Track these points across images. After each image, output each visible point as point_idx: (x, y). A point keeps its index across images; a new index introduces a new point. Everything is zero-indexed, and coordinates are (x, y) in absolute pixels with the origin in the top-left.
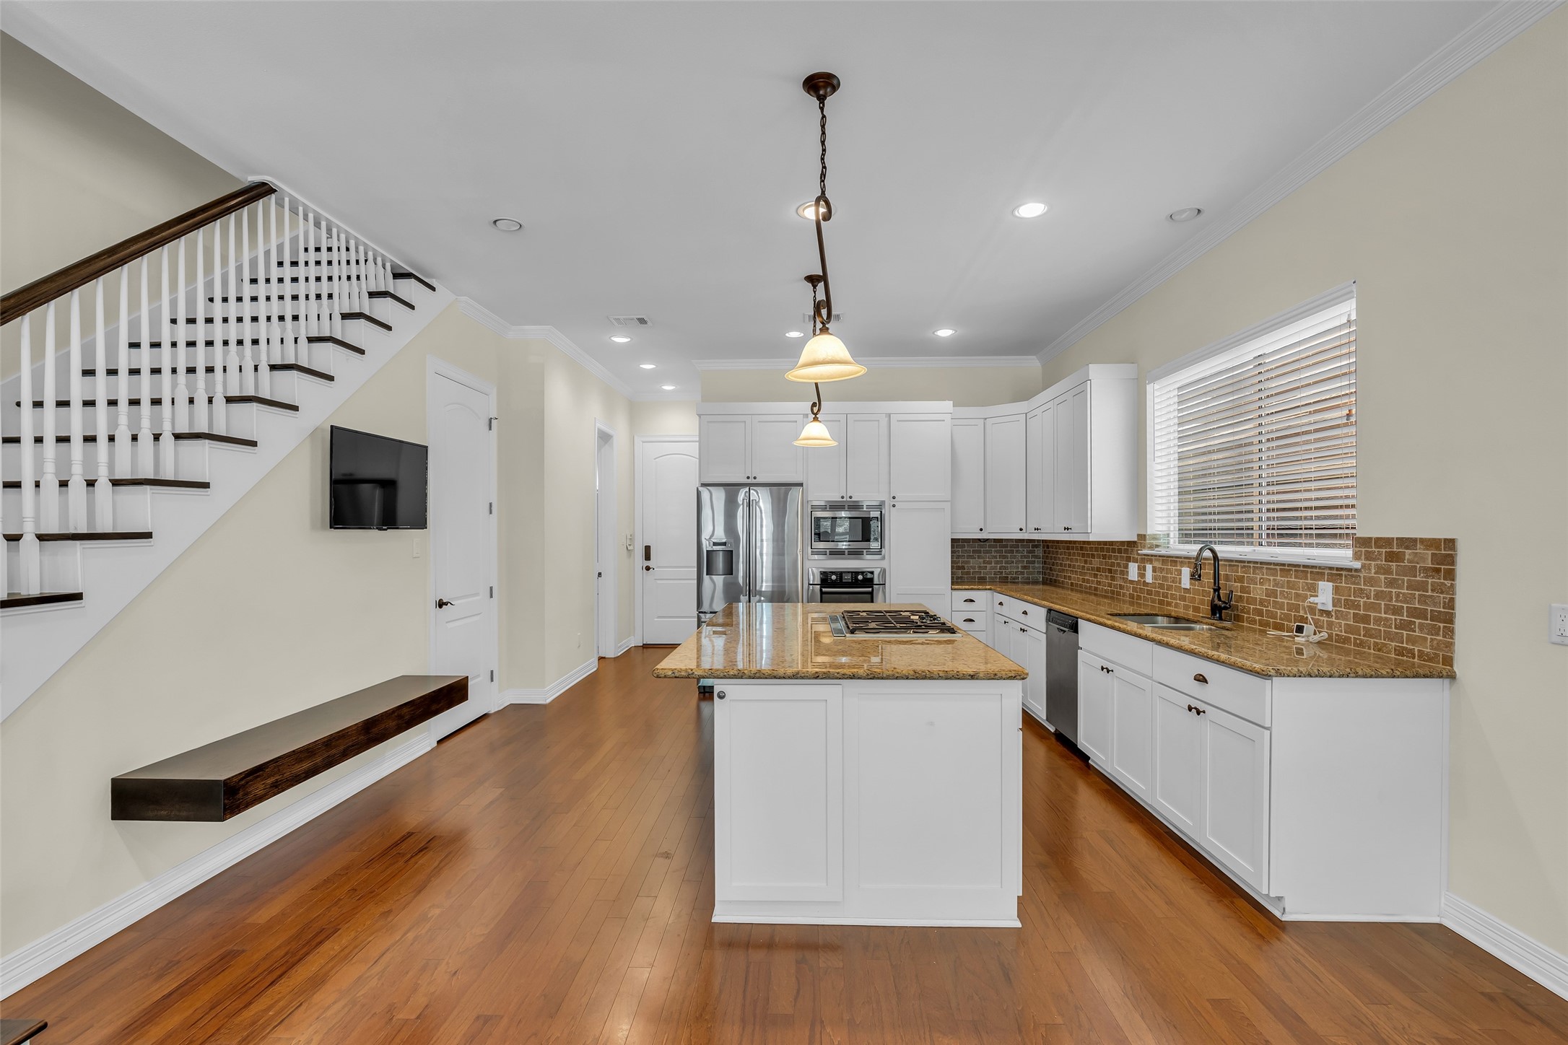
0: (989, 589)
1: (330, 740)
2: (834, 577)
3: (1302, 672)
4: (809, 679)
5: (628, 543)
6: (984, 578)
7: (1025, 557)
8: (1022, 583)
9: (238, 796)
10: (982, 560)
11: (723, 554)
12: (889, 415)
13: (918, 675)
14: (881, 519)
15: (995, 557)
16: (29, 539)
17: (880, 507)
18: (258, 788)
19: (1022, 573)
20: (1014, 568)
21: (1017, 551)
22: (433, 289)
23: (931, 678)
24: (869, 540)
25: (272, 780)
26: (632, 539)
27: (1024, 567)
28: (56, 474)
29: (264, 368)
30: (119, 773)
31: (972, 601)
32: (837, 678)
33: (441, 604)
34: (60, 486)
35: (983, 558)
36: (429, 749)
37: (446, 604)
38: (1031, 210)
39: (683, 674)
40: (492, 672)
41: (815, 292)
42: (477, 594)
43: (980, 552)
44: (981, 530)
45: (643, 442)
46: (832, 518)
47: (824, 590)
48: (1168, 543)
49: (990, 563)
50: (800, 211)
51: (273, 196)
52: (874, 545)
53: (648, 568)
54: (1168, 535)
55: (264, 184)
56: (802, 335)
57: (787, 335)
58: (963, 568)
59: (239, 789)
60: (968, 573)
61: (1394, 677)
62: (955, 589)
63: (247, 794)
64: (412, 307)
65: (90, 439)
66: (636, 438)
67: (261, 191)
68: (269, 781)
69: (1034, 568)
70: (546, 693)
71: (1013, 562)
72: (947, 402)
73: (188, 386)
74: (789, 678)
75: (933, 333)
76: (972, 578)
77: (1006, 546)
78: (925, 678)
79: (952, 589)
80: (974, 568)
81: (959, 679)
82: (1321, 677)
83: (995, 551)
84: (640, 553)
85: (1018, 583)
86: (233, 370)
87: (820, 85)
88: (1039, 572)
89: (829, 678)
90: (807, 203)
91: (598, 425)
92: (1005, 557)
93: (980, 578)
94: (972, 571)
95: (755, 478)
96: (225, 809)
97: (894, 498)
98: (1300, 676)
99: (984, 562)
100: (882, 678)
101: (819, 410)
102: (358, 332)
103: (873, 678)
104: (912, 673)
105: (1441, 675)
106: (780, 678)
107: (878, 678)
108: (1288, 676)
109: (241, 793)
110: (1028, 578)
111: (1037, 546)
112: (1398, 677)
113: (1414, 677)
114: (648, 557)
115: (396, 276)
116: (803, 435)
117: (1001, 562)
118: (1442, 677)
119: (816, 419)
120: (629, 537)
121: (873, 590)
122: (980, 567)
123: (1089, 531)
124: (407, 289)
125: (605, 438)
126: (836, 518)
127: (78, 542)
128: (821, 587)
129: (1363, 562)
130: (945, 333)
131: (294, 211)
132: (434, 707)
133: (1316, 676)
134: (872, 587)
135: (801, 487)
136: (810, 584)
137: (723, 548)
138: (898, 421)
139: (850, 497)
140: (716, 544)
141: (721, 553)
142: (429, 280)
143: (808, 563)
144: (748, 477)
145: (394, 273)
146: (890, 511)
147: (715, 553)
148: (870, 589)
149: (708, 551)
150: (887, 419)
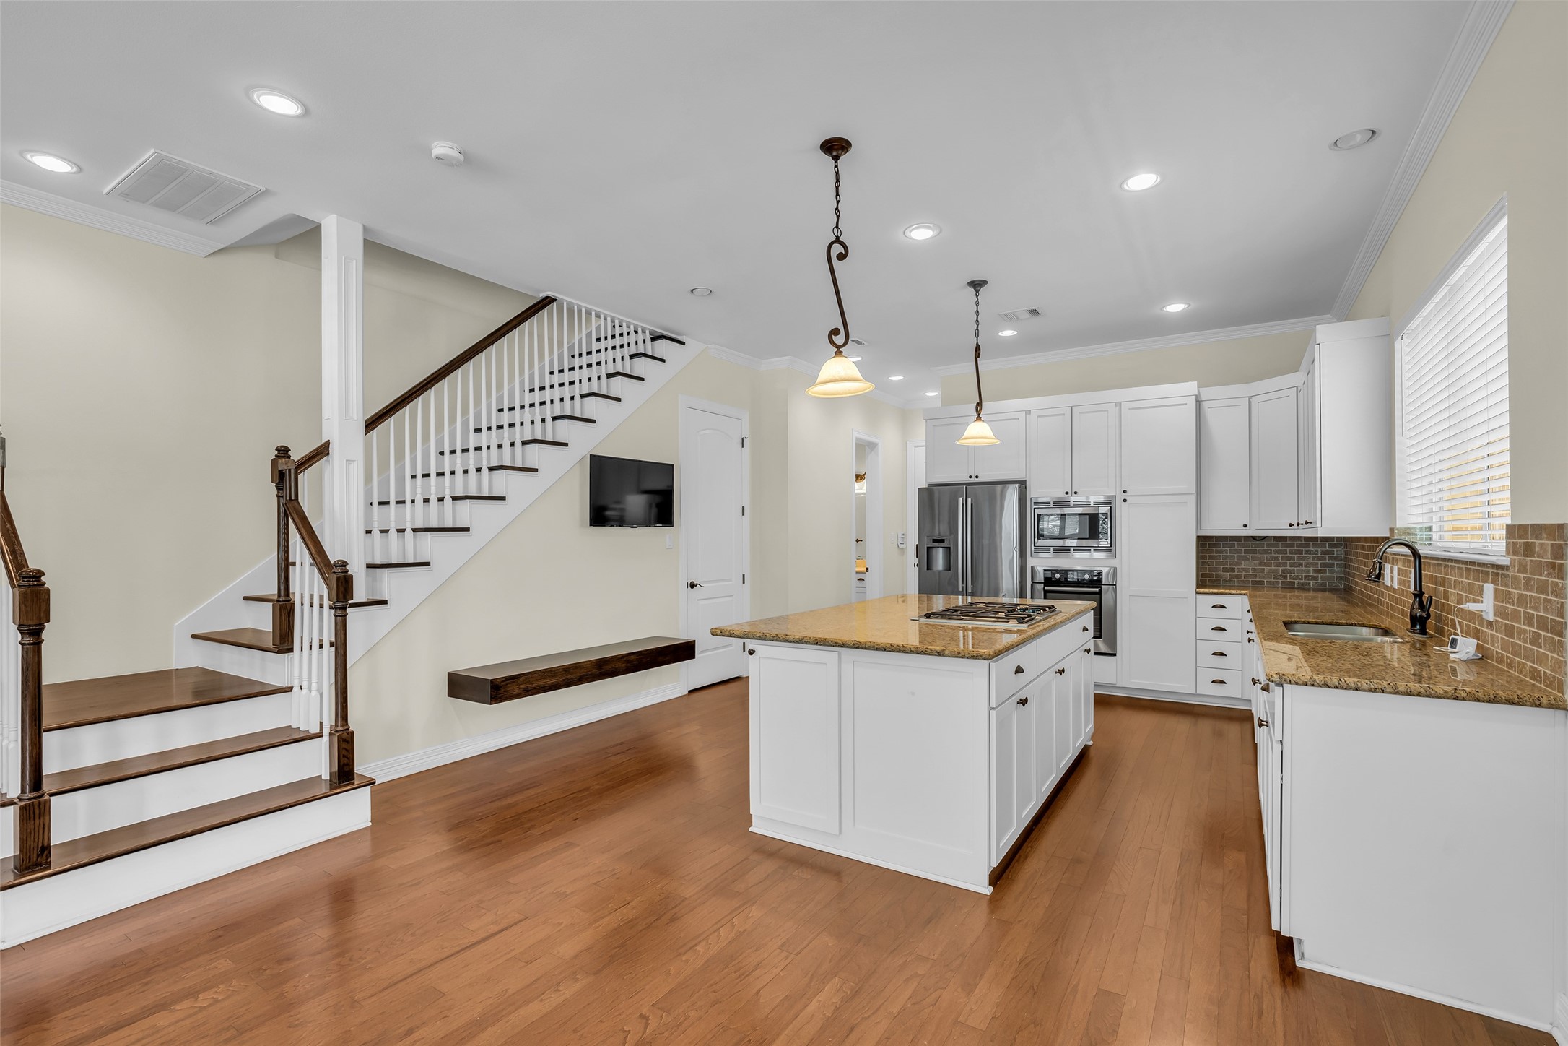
0: (1244, 594)
1: (569, 668)
2: (1058, 576)
3: (1315, 681)
4: (812, 644)
5: (900, 541)
6: (1261, 583)
7: (1319, 559)
8: (1315, 590)
9: (500, 692)
10: (1258, 562)
11: (943, 553)
12: (1119, 404)
13: (893, 648)
14: (1110, 515)
15: (1277, 558)
16: (409, 531)
17: (1108, 502)
18: (514, 689)
19: (1315, 578)
20: (1304, 570)
21: (1307, 551)
22: (683, 343)
23: (904, 652)
24: (1098, 538)
25: (525, 686)
26: (904, 538)
27: (1318, 571)
28: (422, 494)
29: (549, 420)
30: (453, 669)
31: (1223, 607)
32: (831, 646)
33: (693, 585)
34: (424, 502)
35: (1259, 559)
36: (680, 695)
37: (697, 585)
38: (1142, 181)
39: (727, 633)
41: (977, 296)
42: (730, 580)
43: (1255, 552)
44: (1245, 526)
45: (915, 446)
46: (1062, 515)
47: (1046, 588)
48: (1430, 539)
49: (1269, 565)
50: (907, 233)
51: (555, 303)
52: (1104, 543)
54: (1430, 529)
55: (547, 297)
56: (1016, 333)
57: (1000, 334)
58: (1233, 570)
59: (501, 687)
60: (1238, 576)
61: (1456, 698)
62: (1200, 593)
63: (506, 691)
64: (664, 361)
65: (440, 474)
66: (907, 443)
67: (547, 301)
68: (523, 686)
69: (1332, 572)
71: (1301, 565)
72: (1190, 383)
73: (497, 437)
74: (797, 642)
75: (1162, 309)
76: (1244, 582)
77: (1292, 545)
78: (899, 651)
79: (1197, 593)
80: (1246, 570)
81: (927, 654)
82: (1342, 688)
83: (1276, 551)
84: (912, 551)
85: (1308, 590)
86: (527, 423)
87: (835, 147)
88: (1339, 578)
89: (826, 645)
90: (911, 226)
91: (856, 435)
92: (1289, 558)
93: (1255, 583)
94: (1243, 573)
95: (977, 477)
96: (491, 698)
97: (1125, 492)
98: (1313, 685)
99: (1260, 564)
100: (866, 649)
101: (982, 410)
102: (617, 386)
103: (858, 648)
104: (888, 646)
105: (1537, 702)
106: (791, 642)
107: (862, 648)
108: (1297, 684)
109: (502, 690)
110: (1324, 584)
111: (1336, 546)
112: (1464, 699)
113: (1489, 701)
115: (654, 337)
116: (966, 435)
117: (1285, 564)
118: (1539, 706)
119: (979, 418)
120: (900, 536)
121: (1101, 591)
122: (1254, 570)
123: (1319, 525)
124: (662, 348)
126: (1065, 515)
127: (429, 533)
128: (1045, 586)
129: (1512, 557)
130: (1175, 308)
131: (570, 311)
132: (660, 659)
133: (1336, 687)
134: (1101, 587)
135: (1022, 484)
136: (1033, 582)
137: (942, 545)
138: (1130, 409)
139: (1075, 493)
140: (935, 541)
141: (941, 549)
142: (680, 338)
143: (1031, 561)
144: (970, 477)
145: (653, 339)
146: (1121, 506)
147: (934, 549)
148: (1098, 589)
149: (928, 548)
150: (1117, 408)
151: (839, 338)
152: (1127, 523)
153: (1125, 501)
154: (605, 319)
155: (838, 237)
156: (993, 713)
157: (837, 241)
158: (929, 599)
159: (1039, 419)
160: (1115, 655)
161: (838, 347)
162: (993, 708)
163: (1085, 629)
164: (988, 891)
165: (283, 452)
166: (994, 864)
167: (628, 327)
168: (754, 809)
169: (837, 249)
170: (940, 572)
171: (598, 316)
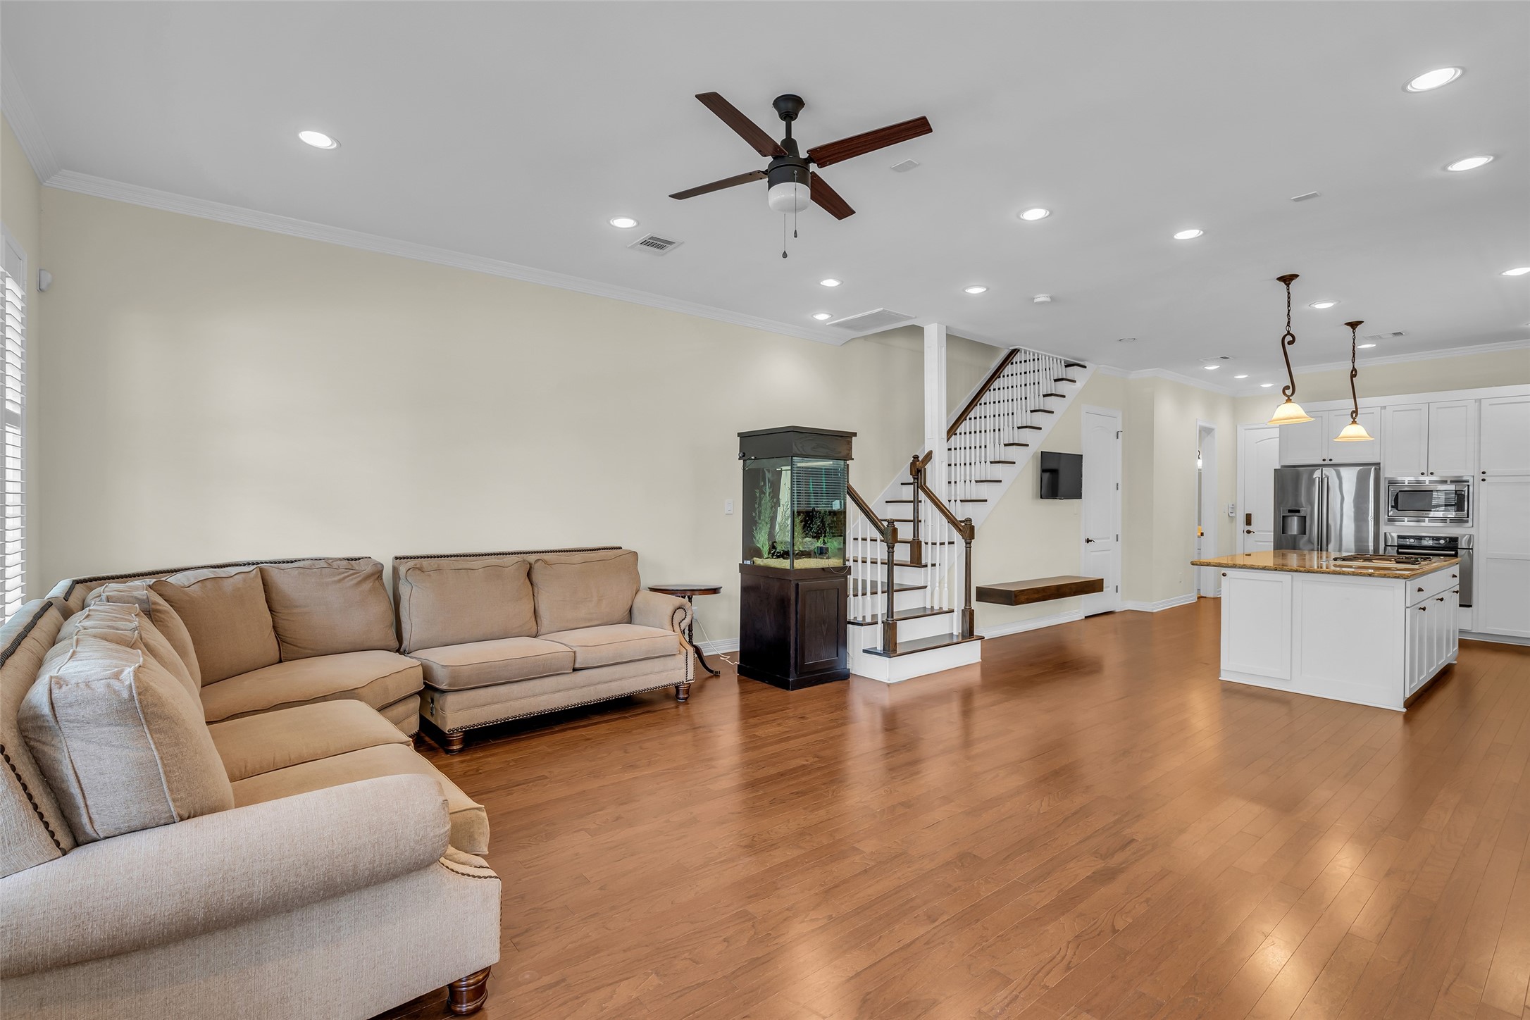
2: (1413, 541)
4: (1272, 570)
5: (1230, 511)
11: (1298, 520)
12: (1480, 401)
13: (1335, 572)
14: (1468, 492)
17: (1467, 481)
22: (1085, 367)
23: (1344, 574)
26: (1234, 507)
32: (1287, 571)
33: (1088, 541)
36: (1081, 619)
37: (1091, 541)
40: (1117, 587)
41: (1354, 333)
42: (1109, 538)
45: (1246, 430)
47: (1400, 550)
51: (1021, 353)
53: (1249, 532)
55: (1015, 349)
56: (1375, 345)
59: (1018, 596)
64: (1075, 382)
66: (1238, 426)
67: (1014, 353)
68: (1026, 597)
70: (1155, 606)
74: (1260, 569)
78: (1339, 574)
84: (1241, 519)
89: (1283, 571)
90: (1316, 302)
91: (1199, 423)
95: (1331, 460)
96: (1014, 602)
97: (1484, 473)
100: (1314, 573)
101: (1356, 416)
102: (1051, 403)
103: (1308, 572)
106: (1255, 569)
107: (1311, 572)
109: (1018, 598)
114: (1249, 522)
115: (1068, 365)
116: (1341, 436)
119: (1354, 422)
120: (1231, 506)
121: (1457, 553)
124: (1073, 372)
125: (1206, 432)
128: (1398, 549)
134: (1457, 550)
135: (1377, 465)
136: (1386, 545)
137: (1297, 514)
138: (1490, 405)
139: (1432, 474)
140: (1290, 511)
141: (1296, 518)
142: (1082, 363)
143: (1384, 528)
144: (1324, 460)
145: (1066, 366)
146: (1479, 485)
147: (1290, 518)
148: (1454, 552)
149: (1283, 516)
150: (1477, 404)
151: (1289, 391)
152: (1483, 500)
153: (1483, 480)
154: (1029, 354)
155: (1288, 332)
156: (1408, 610)
157: (1289, 333)
158: (1284, 556)
159: (1395, 413)
160: (1471, 606)
161: (1288, 397)
162: (1408, 607)
163: (1454, 576)
164: (1404, 710)
165: (916, 458)
166: (1408, 696)
167: (1034, 355)
168: (1223, 666)
169: (1289, 338)
170: (1295, 536)
171: (1025, 353)
